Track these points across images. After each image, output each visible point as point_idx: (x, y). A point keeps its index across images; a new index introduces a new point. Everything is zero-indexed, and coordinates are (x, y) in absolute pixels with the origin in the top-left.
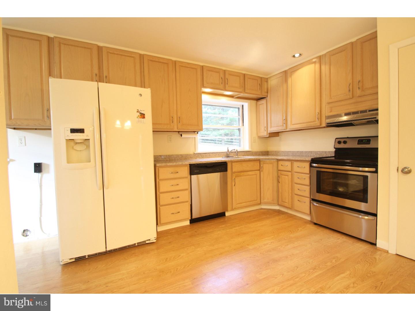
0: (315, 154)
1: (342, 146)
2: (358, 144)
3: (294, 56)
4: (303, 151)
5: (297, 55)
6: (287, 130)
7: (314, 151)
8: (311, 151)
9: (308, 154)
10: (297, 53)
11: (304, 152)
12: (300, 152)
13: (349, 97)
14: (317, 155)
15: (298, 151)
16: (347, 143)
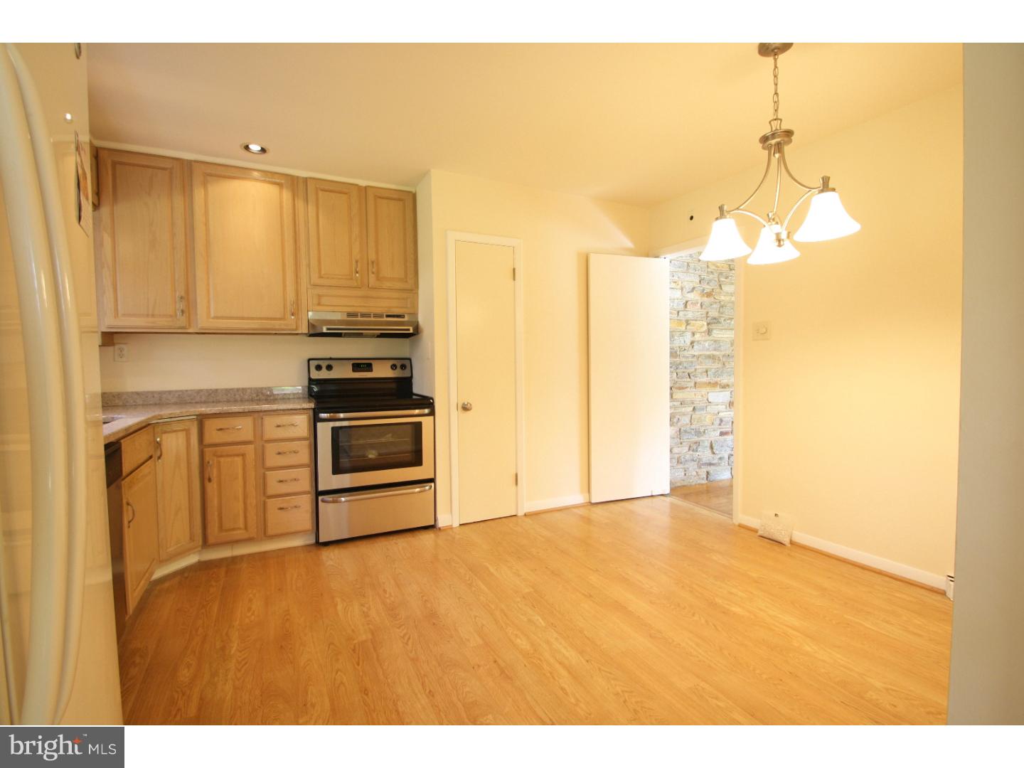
0: (254, 395)
1: (324, 374)
2: (354, 371)
3: (247, 148)
4: (217, 390)
5: (255, 148)
6: (190, 330)
7: (251, 389)
8: (243, 389)
9: (235, 395)
10: (256, 144)
11: (222, 390)
12: (207, 390)
13: (356, 284)
14: (261, 396)
15: (201, 390)
16: (334, 369)
